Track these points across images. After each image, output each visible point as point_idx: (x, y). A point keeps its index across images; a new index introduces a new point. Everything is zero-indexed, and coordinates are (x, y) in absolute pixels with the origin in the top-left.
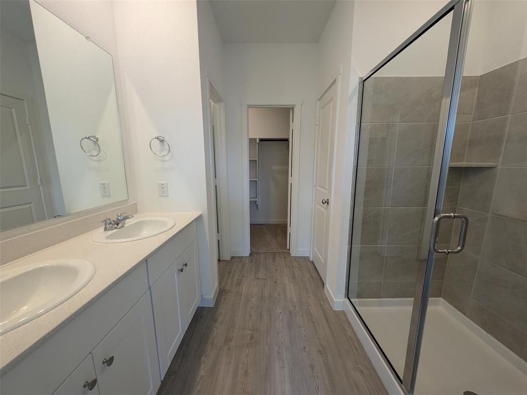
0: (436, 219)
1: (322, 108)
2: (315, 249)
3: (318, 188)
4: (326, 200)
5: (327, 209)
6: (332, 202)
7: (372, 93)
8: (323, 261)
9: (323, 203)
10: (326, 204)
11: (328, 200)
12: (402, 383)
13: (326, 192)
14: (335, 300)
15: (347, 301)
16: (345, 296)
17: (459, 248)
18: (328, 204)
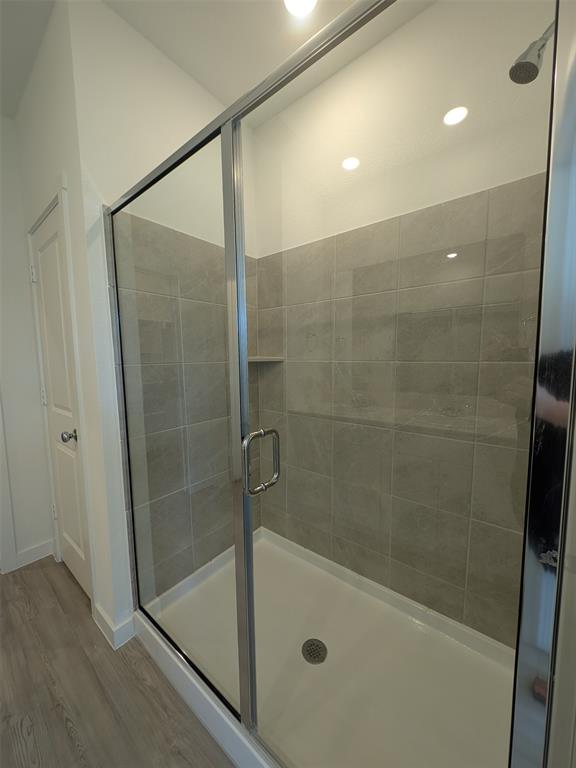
0: (245, 442)
1: (41, 250)
2: (65, 535)
3: (54, 409)
4: (71, 432)
5: (75, 449)
6: (82, 434)
7: (130, 239)
8: (83, 557)
9: (64, 440)
10: (72, 440)
11: (75, 432)
12: (240, 721)
13: (69, 414)
14: (114, 629)
15: (139, 614)
16: (135, 606)
17: (275, 476)
18: (76, 439)
